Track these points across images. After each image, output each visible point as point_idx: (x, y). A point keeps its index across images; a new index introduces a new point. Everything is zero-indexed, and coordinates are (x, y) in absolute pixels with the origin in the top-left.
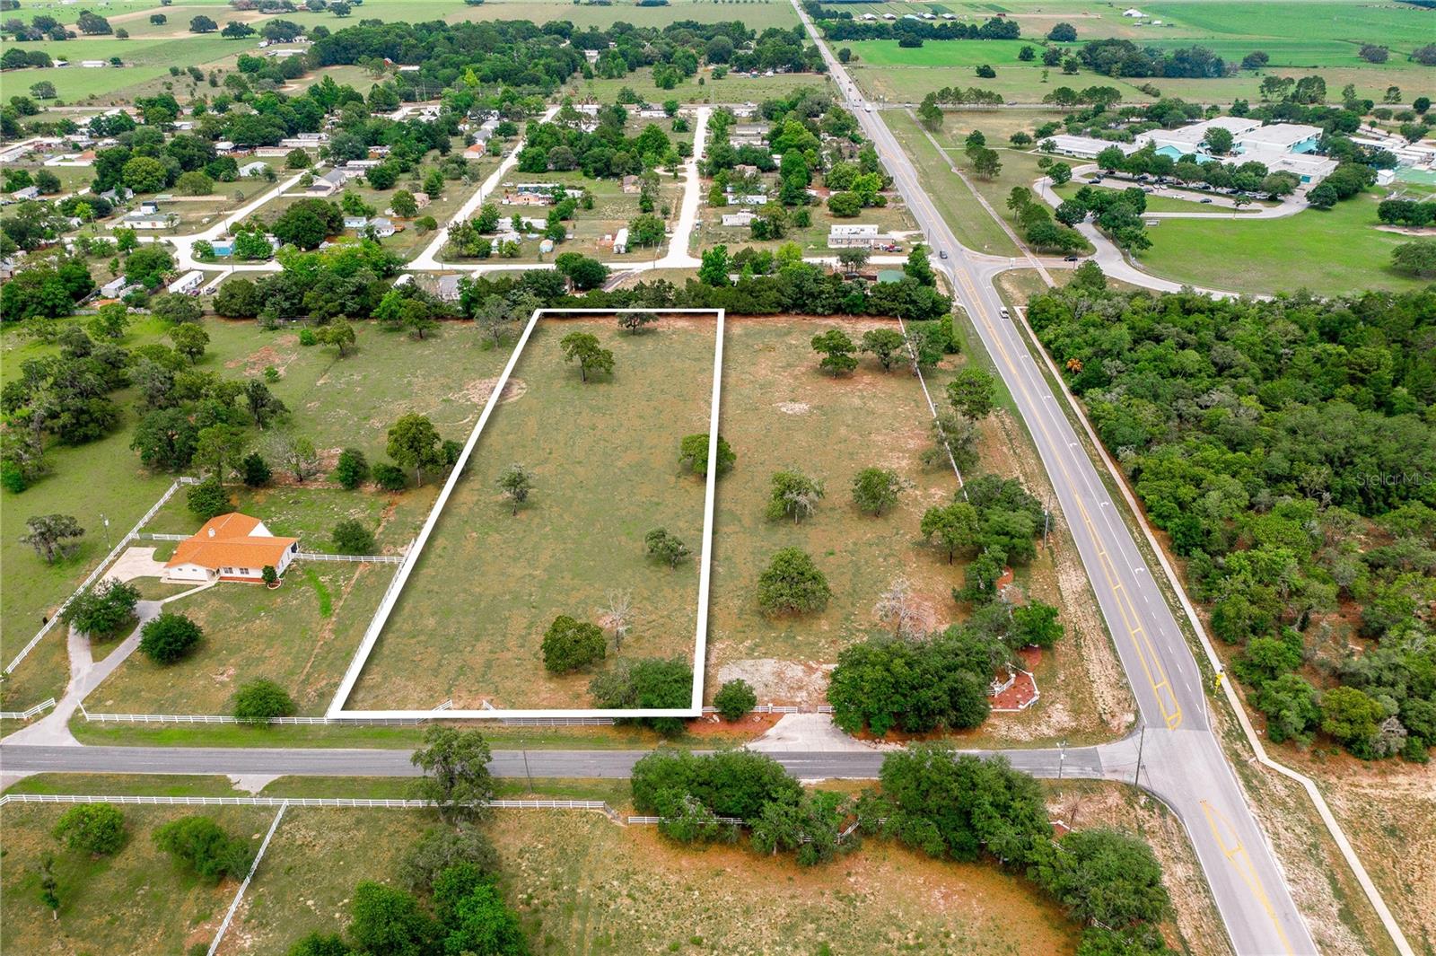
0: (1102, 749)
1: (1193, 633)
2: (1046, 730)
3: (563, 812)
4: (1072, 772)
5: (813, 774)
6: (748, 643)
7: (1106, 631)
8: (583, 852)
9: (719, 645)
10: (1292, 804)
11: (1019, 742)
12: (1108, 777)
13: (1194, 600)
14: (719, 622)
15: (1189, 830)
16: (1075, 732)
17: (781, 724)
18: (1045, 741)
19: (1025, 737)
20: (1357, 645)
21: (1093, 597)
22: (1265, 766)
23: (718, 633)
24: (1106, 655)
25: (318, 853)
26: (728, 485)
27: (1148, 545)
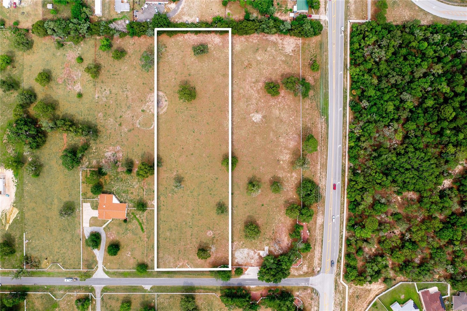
0: (311, 278)
1: (342, 241)
2: (301, 273)
3: (208, 295)
4: (303, 284)
5: (254, 285)
6: (242, 243)
7: (322, 241)
8: (212, 304)
9: (235, 243)
10: (342, 292)
11: (295, 275)
12: (310, 286)
13: (346, 229)
14: (235, 234)
15: (320, 300)
16: (307, 273)
17: (248, 270)
18: (300, 275)
19: (296, 274)
20: (376, 246)
21: (323, 227)
22: (341, 283)
23: (235, 239)
24: (320, 249)
25: (166, 304)
26: (236, 168)
27: (344, 204)
